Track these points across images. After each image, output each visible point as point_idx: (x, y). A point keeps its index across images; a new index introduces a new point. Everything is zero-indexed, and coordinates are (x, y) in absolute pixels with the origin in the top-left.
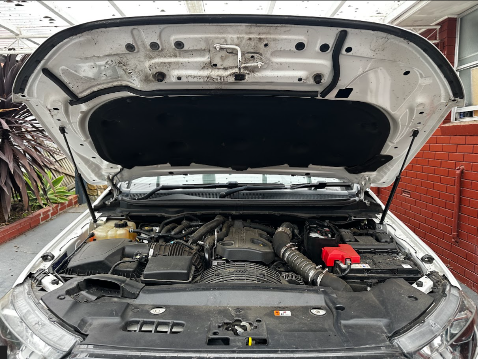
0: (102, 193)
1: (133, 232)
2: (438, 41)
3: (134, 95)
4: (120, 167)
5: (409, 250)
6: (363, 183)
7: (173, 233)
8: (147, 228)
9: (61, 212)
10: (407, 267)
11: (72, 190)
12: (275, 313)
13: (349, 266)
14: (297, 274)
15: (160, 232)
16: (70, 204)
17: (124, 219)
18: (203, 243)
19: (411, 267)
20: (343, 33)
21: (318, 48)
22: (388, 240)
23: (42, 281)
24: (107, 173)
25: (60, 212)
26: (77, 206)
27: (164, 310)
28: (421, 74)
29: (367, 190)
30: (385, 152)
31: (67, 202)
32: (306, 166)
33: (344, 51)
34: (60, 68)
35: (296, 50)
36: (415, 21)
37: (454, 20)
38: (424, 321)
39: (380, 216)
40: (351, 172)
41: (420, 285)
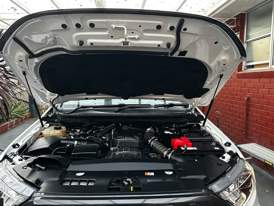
0: (45, 111)
1: (65, 132)
2: (235, 26)
3: (66, 53)
4: (57, 95)
5: (218, 140)
6: (194, 104)
7: (88, 133)
8: (73, 130)
9: (21, 123)
10: (217, 149)
11: (27, 110)
12: (145, 174)
13: (186, 149)
14: (157, 154)
15: (80, 132)
16: (26, 118)
17: (59, 125)
18: (105, 138)
19: (219, 149)
20: (182, 20)
21: (168, 28)
22: (207, 135)
23: (13, 159)
24: (49, 98)
25: (19, 123)
26: (30, 119)
27: (84, 173)
28: (223, 43)
29: (196, 108)
30: (205, 86)
31: (24, 117)
32: (162, 94)
33: (182, 30)
34: (24, 37)
35: (156, 29)
36: (223, 15)
37: (244, 14)
38: (225, 176)
39: (203, 122)
40: (187, 98)
41: (224, 158)
